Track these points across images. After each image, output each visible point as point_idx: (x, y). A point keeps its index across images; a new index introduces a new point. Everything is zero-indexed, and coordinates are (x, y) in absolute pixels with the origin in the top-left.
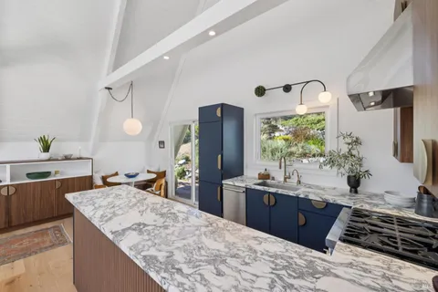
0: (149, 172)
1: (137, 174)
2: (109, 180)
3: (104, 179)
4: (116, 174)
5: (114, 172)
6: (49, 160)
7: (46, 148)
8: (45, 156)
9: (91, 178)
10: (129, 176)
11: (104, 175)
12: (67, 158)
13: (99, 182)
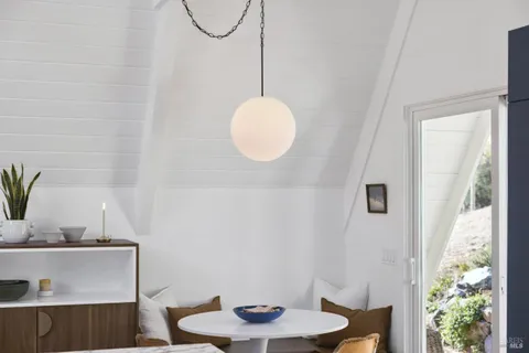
0: (327, 306)
1: (277, 312)
2: (186, 324)
3: (172, 317)
4: (215, 305)
5: (207, 298)
6: (25, 244)
7: (18, 208)
8: (15, 230)
9: (133, 310)
10: (250, 316)
11: (173, 305)
12: (70, 240)
13: (159, 329)
